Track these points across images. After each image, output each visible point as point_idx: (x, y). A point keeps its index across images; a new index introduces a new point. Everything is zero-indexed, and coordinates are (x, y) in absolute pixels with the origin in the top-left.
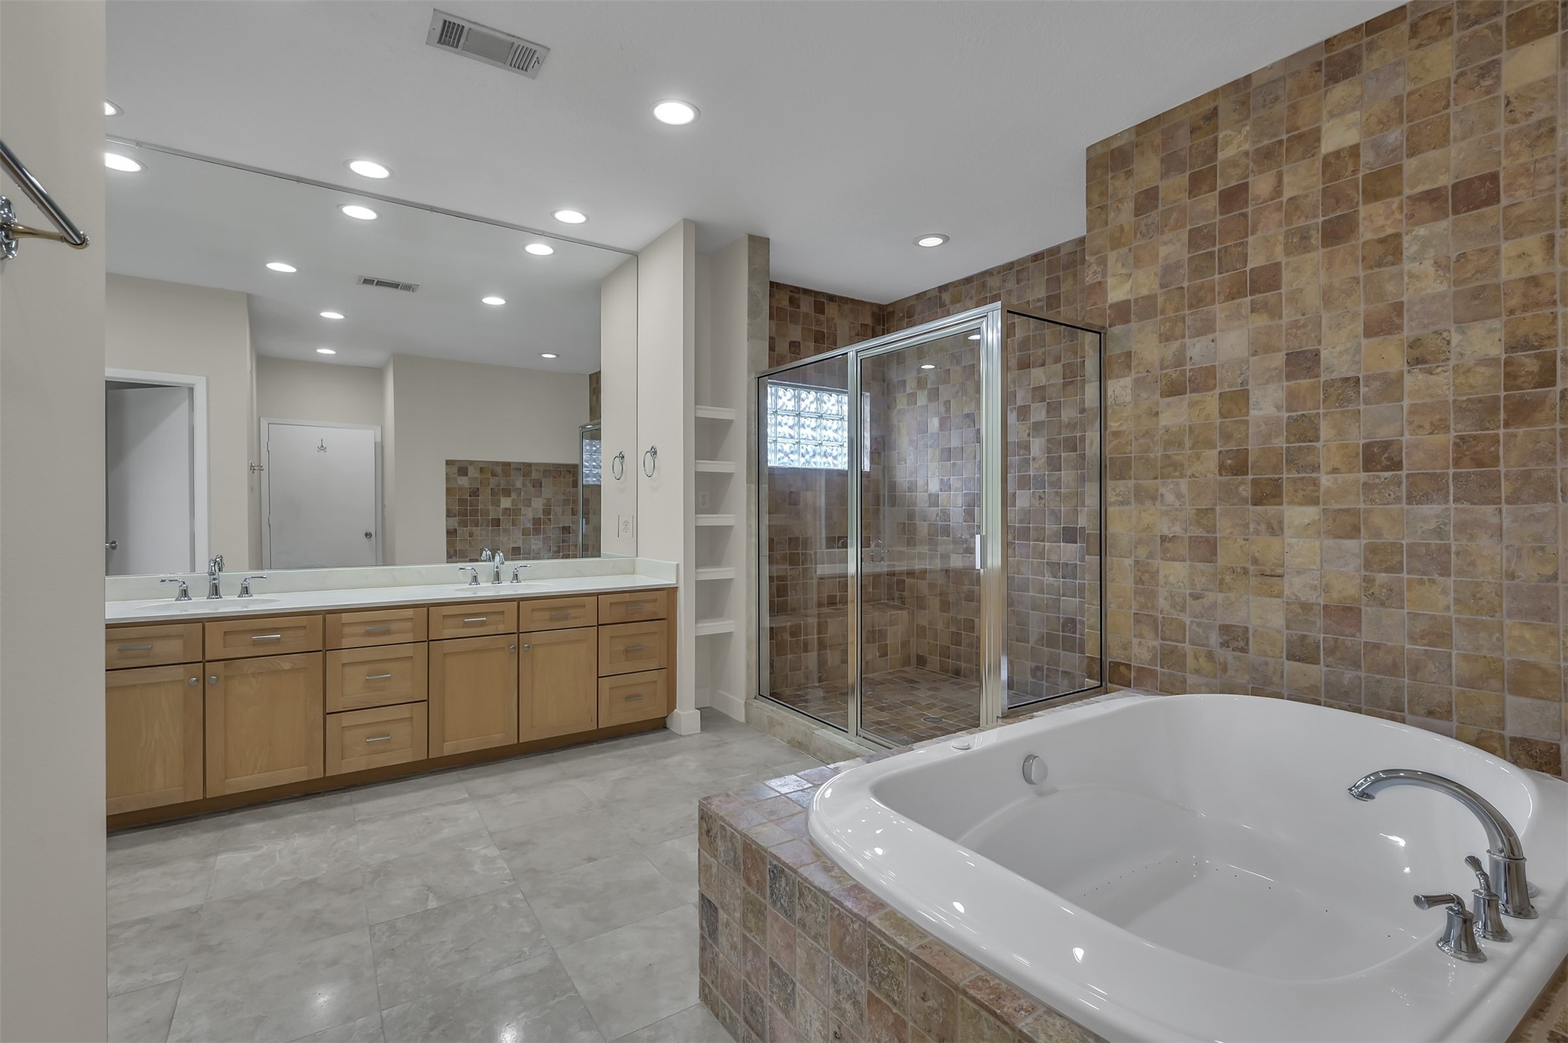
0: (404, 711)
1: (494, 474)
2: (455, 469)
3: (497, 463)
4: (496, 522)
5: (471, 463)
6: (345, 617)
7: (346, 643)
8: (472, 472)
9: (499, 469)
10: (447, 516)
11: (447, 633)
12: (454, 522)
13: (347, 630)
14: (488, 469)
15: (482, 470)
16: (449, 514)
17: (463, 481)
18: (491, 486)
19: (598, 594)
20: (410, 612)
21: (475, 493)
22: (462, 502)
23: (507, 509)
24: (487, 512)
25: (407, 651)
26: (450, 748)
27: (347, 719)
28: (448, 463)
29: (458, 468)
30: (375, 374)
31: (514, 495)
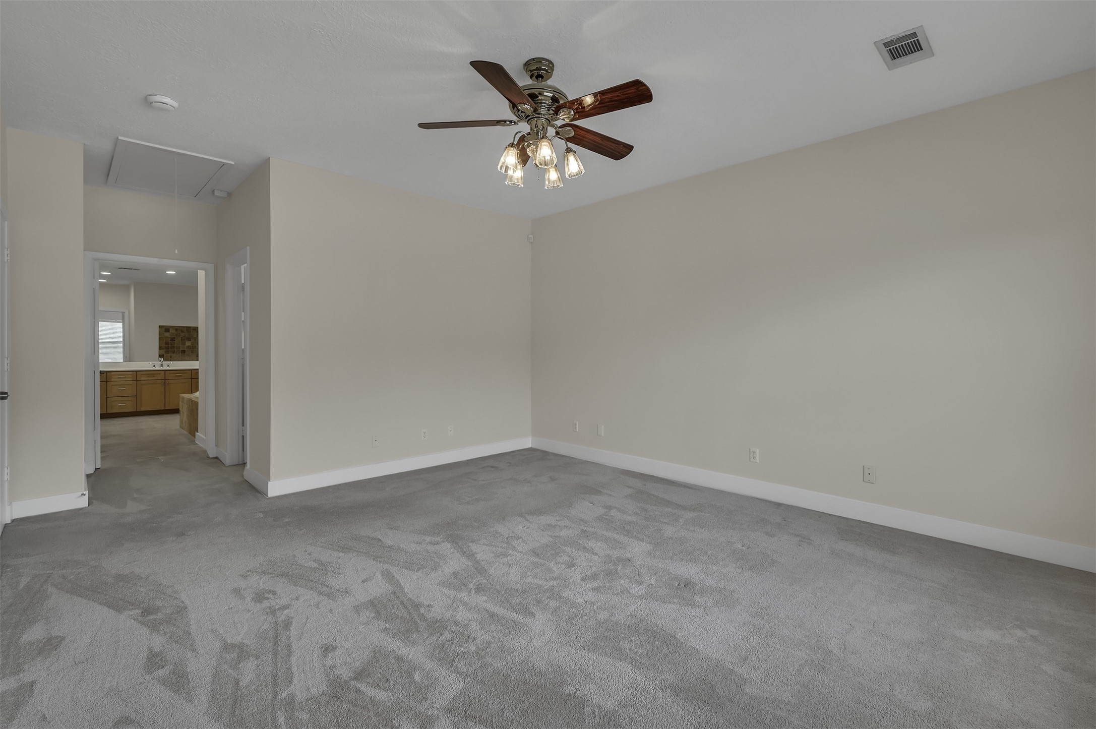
0: (129, 398)
1: (182, 332)
2: (163, 329)
3: (184, 327)
4: (184, 352)
5: (171, 327)
6: (112, 373)
7: (113, 380)
8: (171, 331)
9: (185, 329)
10: (159, 349)
11: (142, 379)
12: (163, 352)
13: (113, 376)
14: (178, 329)
15: (176, 330)
16: (160, 348)
17: (167, 334)
18: (181, 337)
19: (192, 370)
20: (131, 373)
21: (173, 339)
22: (167, 343)
23: (188, 346)
24: (179, 348)
25: (131, 382)
26: (143, 409)
27: (113, 399)
28: (160, 327)
29: (164, 329)
30: (126, 288)
31: (192, 340)
